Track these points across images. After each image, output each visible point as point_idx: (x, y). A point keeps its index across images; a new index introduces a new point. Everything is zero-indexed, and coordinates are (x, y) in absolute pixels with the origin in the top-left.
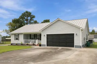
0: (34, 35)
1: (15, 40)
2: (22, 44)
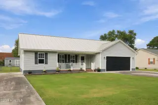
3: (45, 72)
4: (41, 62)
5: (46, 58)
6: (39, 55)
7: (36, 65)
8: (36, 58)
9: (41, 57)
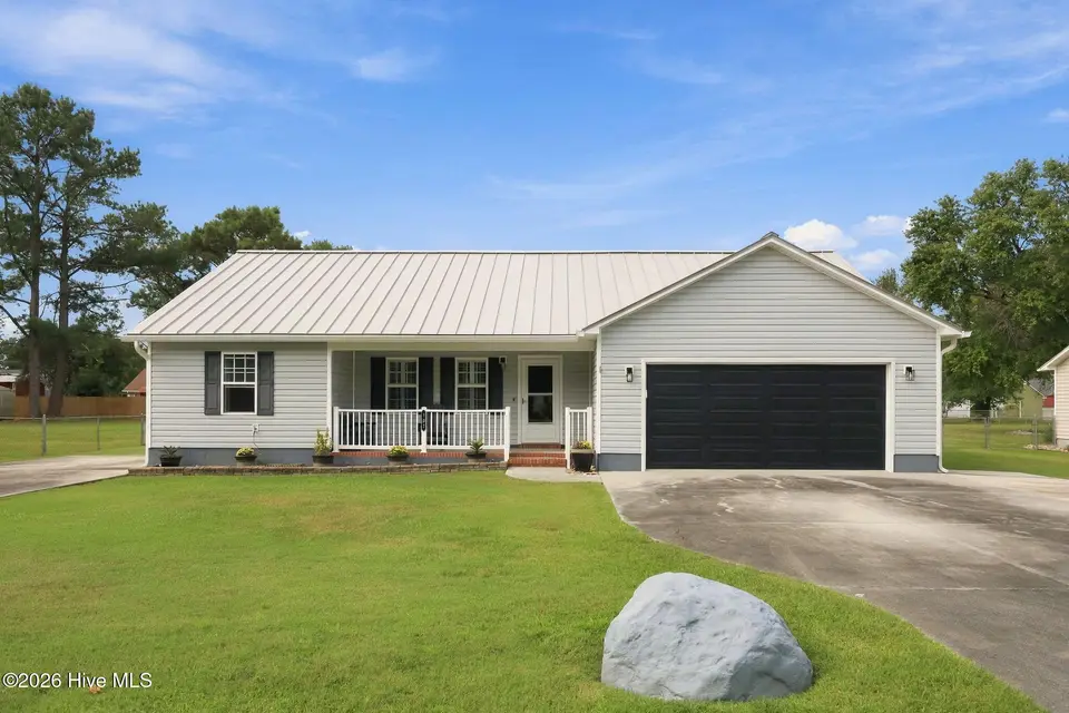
0: (426, 362)
1: (211, 410)
2: (326, 458)
3: (248, 457)
4: (240, 400)
5: (268, 381)
6: (229, 363)
7: (213, 419)
8: (211, 380)
9: (240, 378)
